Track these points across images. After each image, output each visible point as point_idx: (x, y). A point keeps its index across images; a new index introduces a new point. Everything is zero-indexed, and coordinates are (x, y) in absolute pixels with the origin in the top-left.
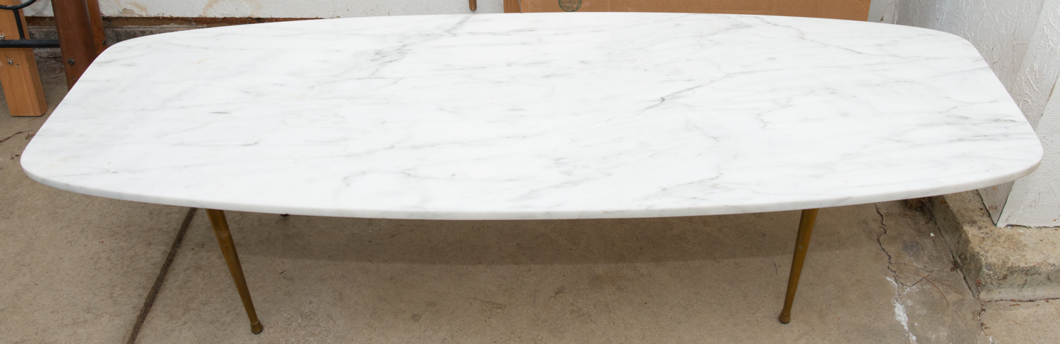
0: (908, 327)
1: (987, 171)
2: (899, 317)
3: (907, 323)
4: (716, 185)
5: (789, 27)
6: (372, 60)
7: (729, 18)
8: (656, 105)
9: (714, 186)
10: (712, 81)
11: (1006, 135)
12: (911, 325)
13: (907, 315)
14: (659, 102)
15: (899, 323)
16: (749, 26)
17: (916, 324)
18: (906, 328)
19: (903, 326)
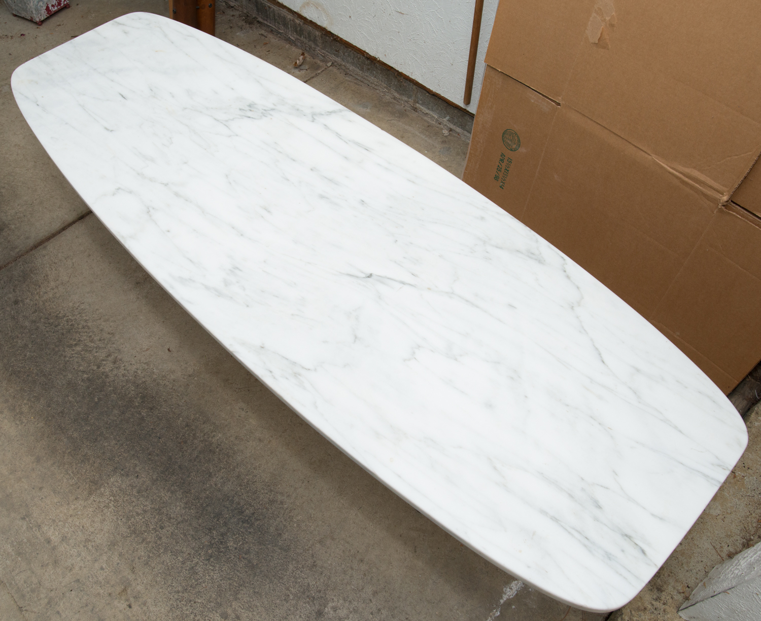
0: (505, 602)
1: (529, 567)
2: (508, 590)
3: (507, 599)
4: (300, 375)
5: (578, 288)
6: (240, 109)
7: (537, 241)
8: (357, 277)
9: (296, 375)
10: (429, 289)
11: (609, 556)
12: (509, 603)
13: (517, 595)
14: (364, 276)
15: (500, 594)
16: (541, 261)
17: (513, 607)
18: (502, 601)
19: (502, 598)
